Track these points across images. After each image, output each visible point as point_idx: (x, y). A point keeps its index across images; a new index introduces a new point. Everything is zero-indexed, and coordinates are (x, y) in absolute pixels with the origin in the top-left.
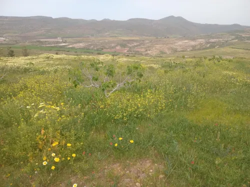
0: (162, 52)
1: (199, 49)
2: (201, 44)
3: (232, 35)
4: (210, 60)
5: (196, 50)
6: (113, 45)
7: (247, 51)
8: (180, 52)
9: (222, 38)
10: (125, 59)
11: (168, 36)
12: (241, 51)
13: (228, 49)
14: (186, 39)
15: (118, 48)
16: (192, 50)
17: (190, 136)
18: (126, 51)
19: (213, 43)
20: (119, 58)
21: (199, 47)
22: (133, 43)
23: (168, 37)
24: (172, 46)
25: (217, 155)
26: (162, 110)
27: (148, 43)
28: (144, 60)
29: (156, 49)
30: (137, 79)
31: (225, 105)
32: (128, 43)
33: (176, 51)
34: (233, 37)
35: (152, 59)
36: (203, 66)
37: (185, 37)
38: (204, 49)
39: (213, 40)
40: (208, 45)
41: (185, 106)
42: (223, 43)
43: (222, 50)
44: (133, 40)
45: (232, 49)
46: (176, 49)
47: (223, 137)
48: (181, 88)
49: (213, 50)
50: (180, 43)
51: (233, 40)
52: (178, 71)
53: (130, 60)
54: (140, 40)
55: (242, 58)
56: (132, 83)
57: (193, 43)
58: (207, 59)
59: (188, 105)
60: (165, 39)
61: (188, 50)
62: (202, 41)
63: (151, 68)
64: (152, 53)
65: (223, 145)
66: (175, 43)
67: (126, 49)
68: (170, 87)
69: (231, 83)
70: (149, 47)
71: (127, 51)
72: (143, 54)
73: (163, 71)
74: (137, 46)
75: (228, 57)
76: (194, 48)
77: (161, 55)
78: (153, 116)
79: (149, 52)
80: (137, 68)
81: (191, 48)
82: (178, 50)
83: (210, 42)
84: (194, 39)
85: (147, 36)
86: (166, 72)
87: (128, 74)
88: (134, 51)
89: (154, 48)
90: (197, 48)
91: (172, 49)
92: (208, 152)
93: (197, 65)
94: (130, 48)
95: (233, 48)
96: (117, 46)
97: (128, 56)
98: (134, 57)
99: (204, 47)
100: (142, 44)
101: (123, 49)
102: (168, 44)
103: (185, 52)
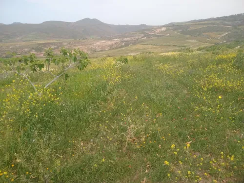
1: (116, 48)
2: (116, 43)
3: (141, 33)
5: (113, 49)
6: (26, 50)
7: (155, 46)
9: (133, 37)
11: (86, 37)
12: (150, 46)
13: (140, 46)
14: (103, 40)
15: (33, 52)
16: (109, 50)
18: (42, 55)
19: (126, 41)
21: (115, 46)
22: (50, 46)
23: (86, 39)
24: (91, 47)
32: (44, 46)
33: (95, 51)
34: (143, 35)
37: (102, 38)
38: (120, 48)
39: (126, 39)
40: (123, 44)
42: (135, 41)
43: (135, 47)
44: (49, 43)
45: (142, 46)
46: (96, 49)
49: (128, 48)
50: (98, 43)
51: (142, 38)
54: (58, 43)
55: (150, 53)
57: (110, 43)
60: (83, 41)
61: (107, 49)
62: (117, 40)
66: (93, 43)
67: (42, 52)
71: (44, 55)
74: (55, 49)
76: (111, 46)
81: (109, 48)
82: (97, 50)
84: (110, 39)
90: (114, 47)
91: (91, 49)
95: (143, 44)
96: (31, 50)
99: (120, 46)
100: (60, 46)
101: (39, 53)
102: (87, 45)
103: (103, 52)
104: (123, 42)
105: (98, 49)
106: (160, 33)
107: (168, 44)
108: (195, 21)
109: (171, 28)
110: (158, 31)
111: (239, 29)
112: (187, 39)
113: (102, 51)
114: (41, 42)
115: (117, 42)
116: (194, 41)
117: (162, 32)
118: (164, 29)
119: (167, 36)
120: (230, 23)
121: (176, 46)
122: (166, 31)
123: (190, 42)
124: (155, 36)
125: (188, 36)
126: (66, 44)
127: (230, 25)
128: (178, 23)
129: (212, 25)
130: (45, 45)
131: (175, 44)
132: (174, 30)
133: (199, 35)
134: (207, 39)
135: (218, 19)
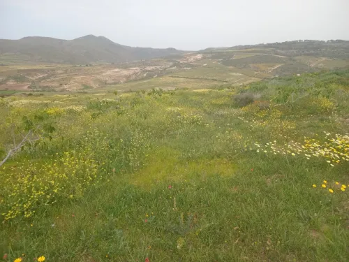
0: (86, 87)
1: (135, 80)
2: (136, 74)
3: (169, 61)
4: (149, 94)
5: (131, 81)
7: (188, 80)
8: (110, 84)
9: (158, 65)
10: (25, 101)
11: (91, 63)
13: (168, 79)
14: (115, 68)
15: (11, 83)
16: (126, 82)
17: (138, 213)
18: (26, 88)
19: (150, 71)
20: (14, 100)
21: (134, 76)
22: (36, 75)
23: (90, 65)
24: (98, 77)
25: (177, 233)
26: (92, 182)
27: (61, 74)
28: (59, 99)
29: (76, 82)
30: (45, 136)
31: (175, 152)
32: (28, 75)
33: (105, 83)
34: (171, 64)
35: (72, 98)
36: (143, 102)
37: (114, 65)
38: (140, 80)
39: (149, 68)
40: (145, 75)
41: (127, 165)
42: (161, 71)
43: (162, 80)
44: (35, 70)
46: (106, 81)
47: (181, 201)
48: (118, 140)
49: (152, 80)
50: (109, 72)
51: (171, 67)
52: (112, 113)
53: (33, 101)
54: (48, 70)
55: (184, 89)
56: (36, 144)
57: (125, 72)
58: (146, 93)
59: (131, 164)
60: (86, 68)
61: (122, 82)
62: (136, 69)
63: (71, 112)
64: (70, 88)
65: (182, 214)
66: (102, 72)
67: (25, 83)
68: (102, 140)
69: (178, 122)
70: (63, 79)
71: (29, 87)
72: (57, 89)
73: (89, 115)
74: (44, 78)
75: (170, 88)
76: (128, 77)
77: (85, 90)
78: (79, 194)
79: (65, 87)
80: (41, 118)
81: (125, 80)
82: (108, 82)
83: (147, 71)
84: (126, 68)
85: (59, 63)
86: (94, 116)
87: (27, 129)
88: (40, 87)
89: (72, 82)
90: (132, 79)
91: (99, 81)
92: (165, 232)
93: (135, 102)
94: (33, 82)
95: (172, 77)
96: (7, 80)
97: (30, 95)
98: (41, 97)
99: (140, 77)
100: (53, 75)
101: (20, 84)
102: (94, 74)
103: (118, 85)
104: (145, 71)
105: (110, 81)
106: (194, 62)
107: (205, 77)
108: (240, 47)
109: (209, 56)
110: (192, 59)
111: (294, 60)
112: (230, 71)
113: (115, 84)
114: (22, 68)
115: (137, 71)
116: (238, 74)
117: (197, 60)
118: (199, 56)
119: (204, 67)
120: (283, 52)
121: (216, 80)
122: (202, 59)
123: (233, 76)
124: (188, 65)
125: (231, 67)
126: (61, 72)
127: (284, 55)
128: (218, 49)
129: (261, 54)
130: (29, 72)
131: (215, 78)
132: (213, 58)
133: (245, 67)
134: (256, 73)
135: (269, 46)
